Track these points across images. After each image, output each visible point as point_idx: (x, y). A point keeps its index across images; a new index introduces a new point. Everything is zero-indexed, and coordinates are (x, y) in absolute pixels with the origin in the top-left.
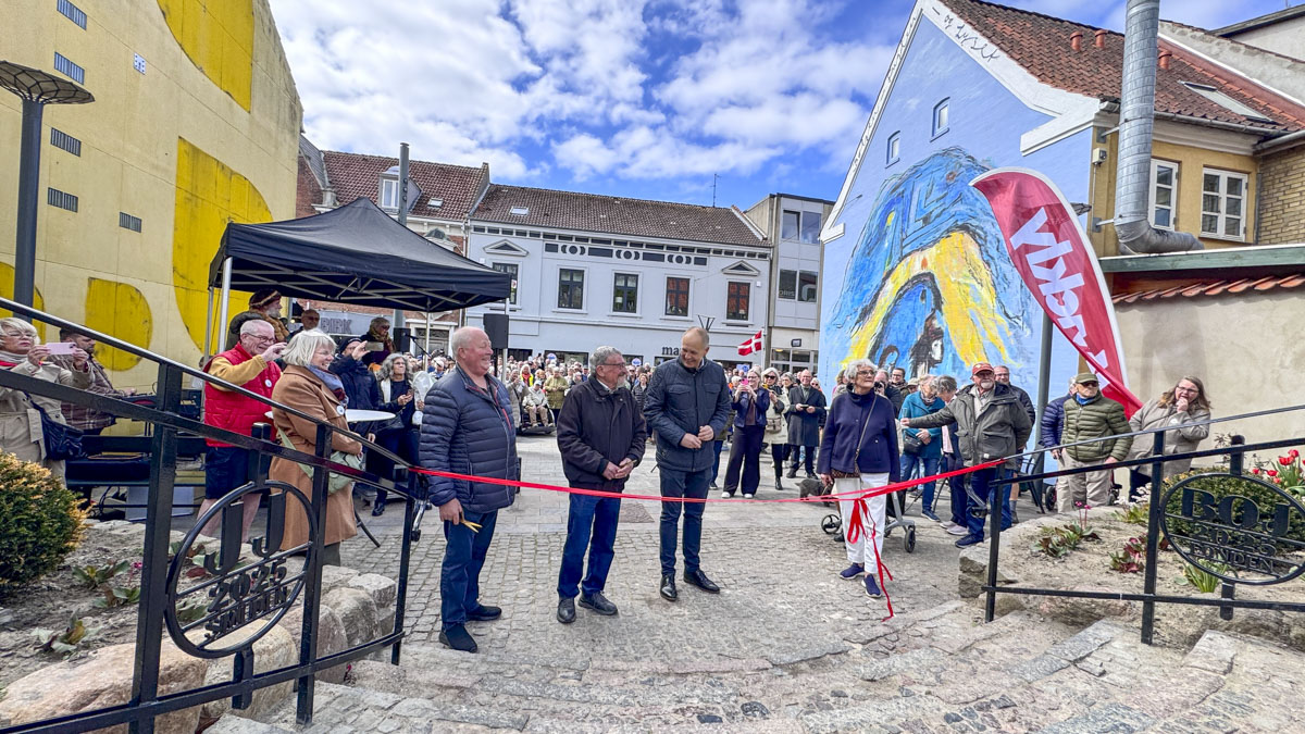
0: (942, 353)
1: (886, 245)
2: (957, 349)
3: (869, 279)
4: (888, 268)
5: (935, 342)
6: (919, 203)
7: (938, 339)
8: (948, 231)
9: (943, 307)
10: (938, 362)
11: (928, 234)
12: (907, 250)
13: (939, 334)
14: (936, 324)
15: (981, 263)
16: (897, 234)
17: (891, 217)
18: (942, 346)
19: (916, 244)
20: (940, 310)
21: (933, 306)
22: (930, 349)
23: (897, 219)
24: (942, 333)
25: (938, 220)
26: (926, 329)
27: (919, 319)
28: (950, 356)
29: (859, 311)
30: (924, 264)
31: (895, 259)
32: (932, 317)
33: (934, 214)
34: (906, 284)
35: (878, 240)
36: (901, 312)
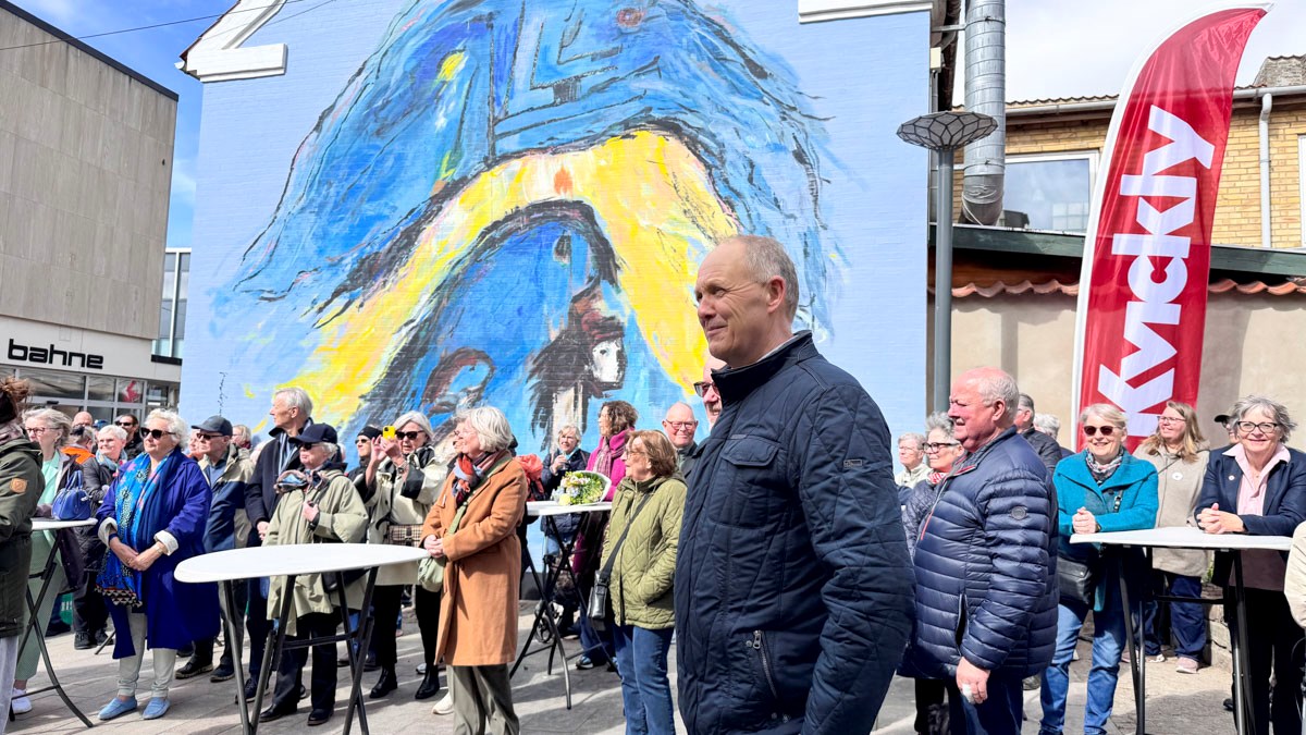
0: (622, 366)
1: (441, 122)
2: (662, 361)
3: (382, 191)
4: (447, 175)
5: (603, 346)
6: (541, 52)
7: (609, 339)
8: (626, 125)
9: (620, 276)
10: (610, 386)
11: (570, 121)
12: (508, 144)
13: (611, 329)
14: (602, 308)
15: (712, 200)
16: (476, 104)
17: (454, 66)
18: (621, 356)
19: (537, 137)
20: (613, 281)
21: (592, 272)
22: (588, 359)
23: (472, 73)
24: (619, 327)
25: (599, 98)
26: (575, 317)
27: (551, 296)
28: (644, 374)
29: (349, 263)
30: (562, 180)
31: (472, 158)
32: (589, 294)
33: (586, 83)
34: (508, 218)
35: (412, 107)
36: (497, 278)
